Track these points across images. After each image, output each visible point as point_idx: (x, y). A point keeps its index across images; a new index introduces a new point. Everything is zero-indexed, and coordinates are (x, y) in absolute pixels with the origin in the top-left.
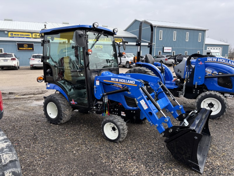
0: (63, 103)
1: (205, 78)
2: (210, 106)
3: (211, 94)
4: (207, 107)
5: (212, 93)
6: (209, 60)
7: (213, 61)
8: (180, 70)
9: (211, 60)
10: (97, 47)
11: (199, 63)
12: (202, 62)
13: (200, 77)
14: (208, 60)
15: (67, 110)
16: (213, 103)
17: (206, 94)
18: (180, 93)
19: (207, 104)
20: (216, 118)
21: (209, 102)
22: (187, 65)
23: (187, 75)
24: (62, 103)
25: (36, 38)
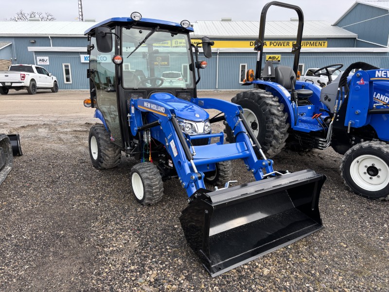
0: (105, 138)
1: (369, 114)
2: (370, 172)
3: (370, 147)
4: (365, 173)
5: (374, 145)
6: (380, 76)
7: (387, 77)
8: (330, 97)
9: (383, 76)
10: (270, 58)
11: (358, 82)
12: (364, 80)
13: (358, 111)
14: (376, 76)
15: (110, 149)
16: (377, 166)
17: (361, 147)
18: (321, 141)
19: (366, 166)
20: (378, 198)
21: (369, 165)
22: (339, 87)
23: (338, 107)
24: (102, 139)
25: (177, 47)
